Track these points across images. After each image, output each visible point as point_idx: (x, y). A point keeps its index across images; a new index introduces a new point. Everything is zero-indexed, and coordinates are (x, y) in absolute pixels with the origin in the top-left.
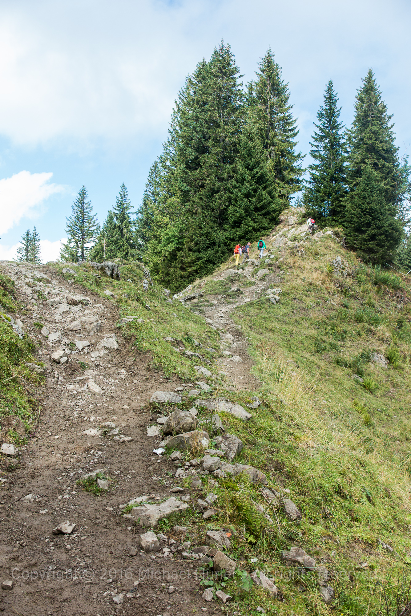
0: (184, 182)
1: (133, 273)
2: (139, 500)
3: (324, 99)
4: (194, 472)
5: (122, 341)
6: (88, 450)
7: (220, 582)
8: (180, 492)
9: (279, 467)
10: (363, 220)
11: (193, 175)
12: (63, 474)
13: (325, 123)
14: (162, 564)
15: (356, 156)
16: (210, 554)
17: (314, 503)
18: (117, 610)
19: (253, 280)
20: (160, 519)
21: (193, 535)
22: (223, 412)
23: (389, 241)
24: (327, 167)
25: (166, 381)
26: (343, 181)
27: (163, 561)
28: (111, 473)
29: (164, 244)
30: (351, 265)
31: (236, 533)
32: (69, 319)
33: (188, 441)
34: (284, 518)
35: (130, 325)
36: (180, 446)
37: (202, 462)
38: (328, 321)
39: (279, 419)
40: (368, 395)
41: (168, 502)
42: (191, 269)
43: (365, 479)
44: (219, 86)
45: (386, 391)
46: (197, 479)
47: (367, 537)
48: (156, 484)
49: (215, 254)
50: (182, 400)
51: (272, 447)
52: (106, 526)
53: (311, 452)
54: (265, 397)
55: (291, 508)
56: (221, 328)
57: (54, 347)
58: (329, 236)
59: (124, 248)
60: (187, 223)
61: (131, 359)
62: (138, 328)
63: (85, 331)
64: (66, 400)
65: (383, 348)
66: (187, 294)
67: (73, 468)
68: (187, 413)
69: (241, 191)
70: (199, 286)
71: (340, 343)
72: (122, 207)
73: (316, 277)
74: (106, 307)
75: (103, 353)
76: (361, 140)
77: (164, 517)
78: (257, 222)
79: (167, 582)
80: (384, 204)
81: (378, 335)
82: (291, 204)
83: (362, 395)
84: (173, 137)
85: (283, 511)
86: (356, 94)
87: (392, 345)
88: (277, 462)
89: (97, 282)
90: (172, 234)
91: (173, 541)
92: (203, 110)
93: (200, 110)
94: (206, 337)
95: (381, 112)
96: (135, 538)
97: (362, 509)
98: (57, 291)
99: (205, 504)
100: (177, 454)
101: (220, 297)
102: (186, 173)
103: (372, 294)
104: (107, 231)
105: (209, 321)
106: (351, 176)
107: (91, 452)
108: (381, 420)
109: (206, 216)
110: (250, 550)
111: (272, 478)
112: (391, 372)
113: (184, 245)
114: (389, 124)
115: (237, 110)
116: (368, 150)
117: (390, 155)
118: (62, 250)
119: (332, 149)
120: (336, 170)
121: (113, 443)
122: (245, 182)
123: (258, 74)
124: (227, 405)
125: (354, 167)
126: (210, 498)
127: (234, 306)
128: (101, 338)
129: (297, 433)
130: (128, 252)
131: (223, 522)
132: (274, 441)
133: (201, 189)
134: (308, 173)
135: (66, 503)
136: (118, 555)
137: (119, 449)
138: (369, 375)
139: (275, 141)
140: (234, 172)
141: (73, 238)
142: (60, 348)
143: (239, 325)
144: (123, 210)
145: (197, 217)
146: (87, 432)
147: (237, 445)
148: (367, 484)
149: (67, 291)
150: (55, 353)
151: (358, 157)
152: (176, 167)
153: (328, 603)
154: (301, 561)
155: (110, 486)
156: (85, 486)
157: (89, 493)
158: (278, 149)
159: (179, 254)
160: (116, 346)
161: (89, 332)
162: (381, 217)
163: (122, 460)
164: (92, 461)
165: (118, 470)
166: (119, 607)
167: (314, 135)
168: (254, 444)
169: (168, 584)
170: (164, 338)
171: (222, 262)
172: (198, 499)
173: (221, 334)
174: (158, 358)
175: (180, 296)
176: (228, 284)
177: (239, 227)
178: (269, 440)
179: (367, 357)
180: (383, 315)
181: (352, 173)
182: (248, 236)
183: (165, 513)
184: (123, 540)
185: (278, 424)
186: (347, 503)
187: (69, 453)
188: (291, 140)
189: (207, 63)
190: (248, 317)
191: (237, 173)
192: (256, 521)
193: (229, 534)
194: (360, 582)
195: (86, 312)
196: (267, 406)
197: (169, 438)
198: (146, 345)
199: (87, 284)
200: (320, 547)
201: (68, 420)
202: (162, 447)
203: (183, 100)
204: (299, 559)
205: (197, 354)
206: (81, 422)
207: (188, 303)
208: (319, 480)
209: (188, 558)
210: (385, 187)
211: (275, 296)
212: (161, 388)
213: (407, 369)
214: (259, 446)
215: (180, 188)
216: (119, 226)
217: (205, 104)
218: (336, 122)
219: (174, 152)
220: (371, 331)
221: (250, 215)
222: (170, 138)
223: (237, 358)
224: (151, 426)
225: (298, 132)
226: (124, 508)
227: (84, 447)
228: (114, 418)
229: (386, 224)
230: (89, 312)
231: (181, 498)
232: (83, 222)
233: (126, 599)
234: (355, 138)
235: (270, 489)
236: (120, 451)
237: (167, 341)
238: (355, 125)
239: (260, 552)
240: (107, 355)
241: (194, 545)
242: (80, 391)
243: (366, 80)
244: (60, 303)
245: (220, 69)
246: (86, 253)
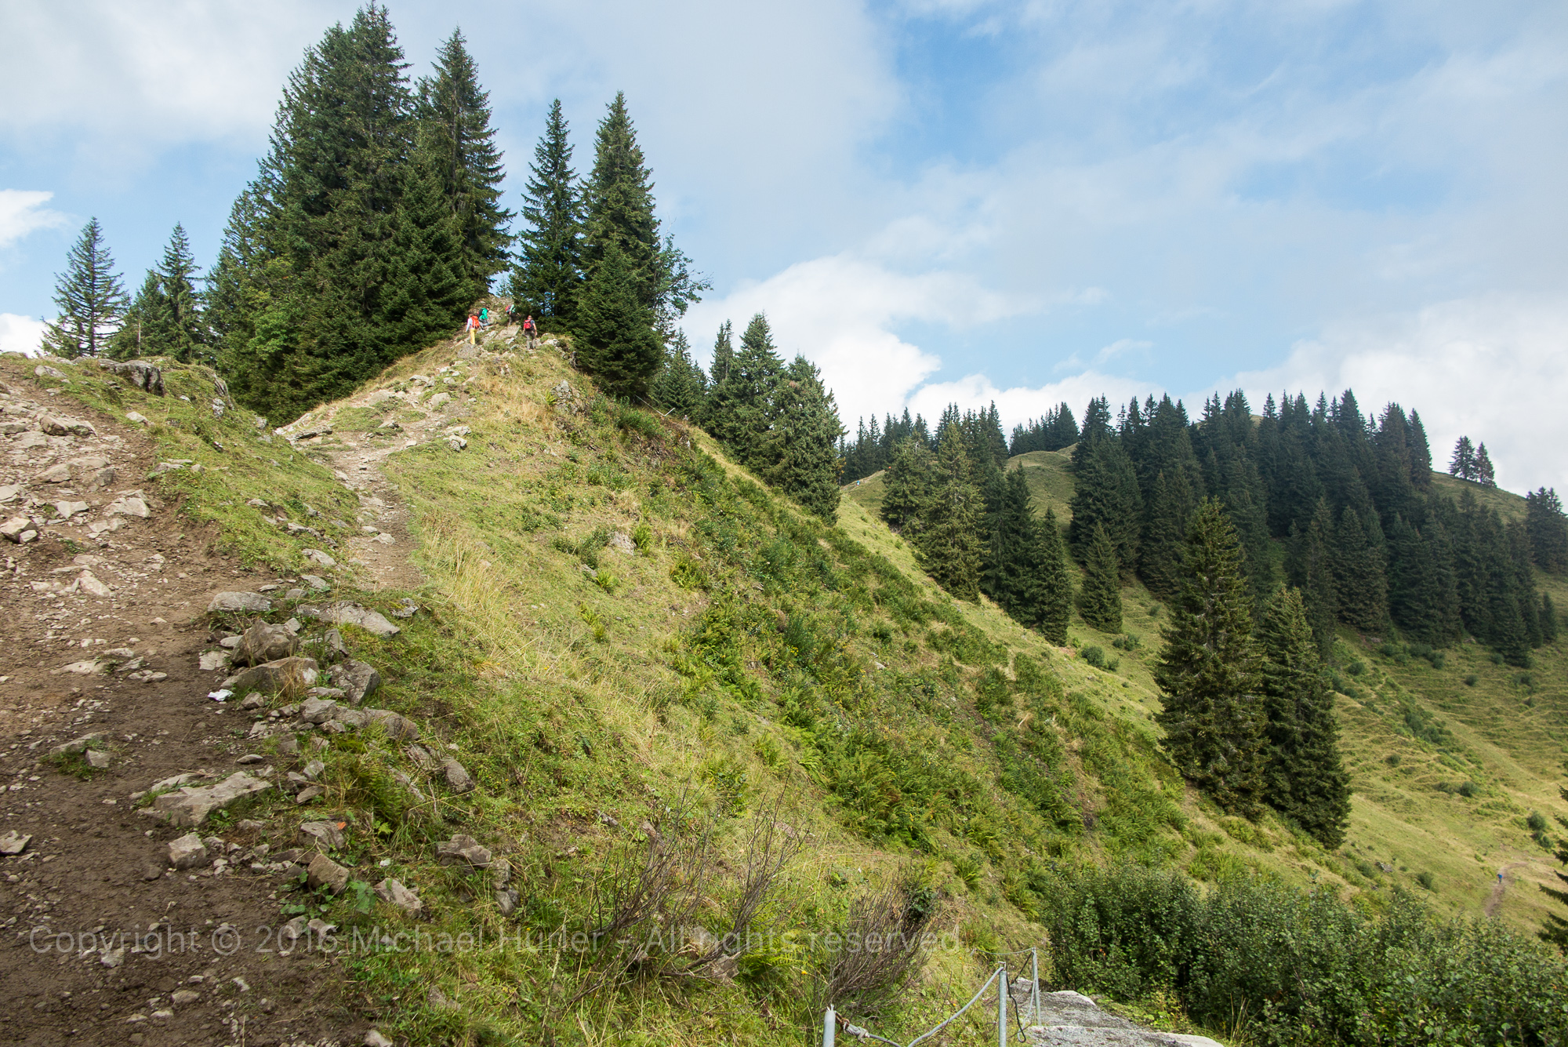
0: (300, 234)
1: (192, 385)
2: (171, 781)
3: (546, 128)
4: (286, 726)
5: (157, 504)
6: (72, 700)
7: (317, 905)
8: (254, 762)
9: (442, 709)
10: (603, 327)
11: (315, 224)
12: (14, 746)
13: (547, 166)
14: (209, 888)
15: (595, 225)
16: (304, 861)
17: (497, 764)
18: (108, 980)
19: (422, 410)
20: (213, 812)
21: (276, 832)
22: (348, 625)
23: (642, 363)
24: (550, 237)
25: (245, 574)
26: (574, 262)
27: (212, 882)
28: (118, 739)
29: (260, 340)
30: (583, 396)
31: (356, 823)
32: (43, 461)
33: (276, 675)
34: (445, 790)
35: (174, 475)
36: (262, 684)
37: (302, 709)
38: (544, 482)
39: (449, 633)
40: (604, 595)
41: (229, 782)
42: (310, 386)
43: (582, 721)
44: (367, 76)
45: (630, 590)
46: (290, 739)
47: (579, 808)
48: (210, 752)
49: (357, 363)
50: (272, 606)
51: (433, 679)
52: (100, 833)
53: (500, 684)
54: (425, 599)
55: (458, 773)
56: (361, 488)
57: (8, 511)
58: (551, 348)
59: (181, 341)
60: (304, 306)
61: (177, 536)
62: (192, 481)
63: (79, 483)
64: (30, 609)
65: (628, 524)
66: (302, 429)
67: (36, 733)
68: (279, 627)
69: (403, 260)
70: (325, 416)
71: (562, 516)
72: (177, 267)
73: (527, 411)
74: (129, 442)
75: (115, 524)
76: (604, 201)
77: (219, 808)
78: (432, 315)
79: (217, 917)
80: (636, 304)
81: (621, 505)
82: (490, 291)
83: (594, 596)
84: (278, 151)
85: (444, 780)
86: (597, 127)
87: (642, 520)
88: (439, 702)
89: (112, 396)
90: (276, 322)
91: (235, 846)
92: (337, 113)
93: (330, 111)
94: (331, 501)
95: (635, 163)
96: (159, 848)
97: (575, 766)
98: (20, 407)
99: (300, 778)
100: (255, 698)
101: (362, 436)
102: (304, 219)
103: (614, 442)
104: (144, 307)
105: (341, 474)
106: (587, 256)
107: (80, 703)
108: (621, 633)
109: (340, 297)
110: (380, 848)
111: (429, 728)
112: (639, 561)
113: (298, 343)
114: (647, 183)
115: (399, 122)
116: (614, 218)
117: (647, 231)
118: (46, 335)
119: (559, 209)
120: (564, 244)
121: (126, 685)
122: (412, 247)
123: (437, 67)
124: (355, 612)
125: (591, 242)
126: (311, 769)
127: (387, 452)
128: (113, 496)
129: (477, 654)
130: (189, 349)
131: (333, 806)
132: (437, 670)
133: (331, 250)
134: (518, 243)
135: (15, 798)
136: (121, 882)
137: (139, 695)
138: (605, 565)
139: (466, 184)
140: (392, 226)
141: (72, 315)
142: (21, 513)
143: (395, 483)
144: (178, 271)
145: (324, 298)
146: (74, 667)
147: (368, 678)
148: (585, 728)
149: (44, 409)
150: (9, 523)
151: (598, 226)
152: (284, 205)
153: (507, 915)
154: (468, 856)
155: (113, 762)
156: (59, 765)
157: (68, 777)
158: (471, 199)
159: (288, 358)
160: (144, 512)
161: (87, 486)
162: (631, 324)
163: (144, 713)
164: (79, 719)
165: (134, 732)
166: (112, 972)
167: (530, 183)
168: (401, 676)
169: (219, 921)
170: (247, 500)
171: (369, 377)
172: (289, 770)
173: (361, 497)
174: (230, 535)
175: (288, 432)
176: (377, 414)
177: (399, 320)
178: (428, 668)
179: (602, 538)
180: (630, 475)
181: (588, 252)
182: (415, 337)
183: (222, 800)
184: (135, 854)
185: (446, 642)
186: (551, 760)
187: (30, 706)
188: (493, 186)
189: (345, 32)
190: (411, 471)
191: (398, 229)
192: (393, 800)
193: (342, 825)
194: (562, 876)
195: (83, 449)
196: (429, 613)
197: (242, 672)
198: (208, 512)
199: (90, 398)
200: (502, 830)
201: (30, 647)
202: (227, 688)
203: (298, 90)
204: (464, 852)
205: (310, 529)
206: (62, 650)
207: (304, 443)
208: (509, 726)
209: (261, 872)
210: (638, 279)
211: (458, 438)
212: (234, 586)
213: (663, 557)
214: (411, 677)
215: (291, 243)
216: (170, 301)
217: (340, 102)
218: (565, 167)
219: (280, 178)
220: (611, 498)
221: (419, 302)
222: (274, 154)
223: (386, 538)
224: (207, 652)
225: (504, 175)
226: (140, 798)
227: (63, 694)
228: (133, 640)
229: (638, 337)
230: (90, 449)
231: (256, 773)
232: (92, 286)
233: (128, 957)
234: (594, 197)
235: (423, 746)
236: (141, 698)
237: (254, 506)
238: (594, 176)
239: (398, 849)
240: (126, 527)
241: (275, 850)
242: (62, 592)
243: (612, 108)
244: (25, 430)
245: (368, 46)
246: (100, 344)
